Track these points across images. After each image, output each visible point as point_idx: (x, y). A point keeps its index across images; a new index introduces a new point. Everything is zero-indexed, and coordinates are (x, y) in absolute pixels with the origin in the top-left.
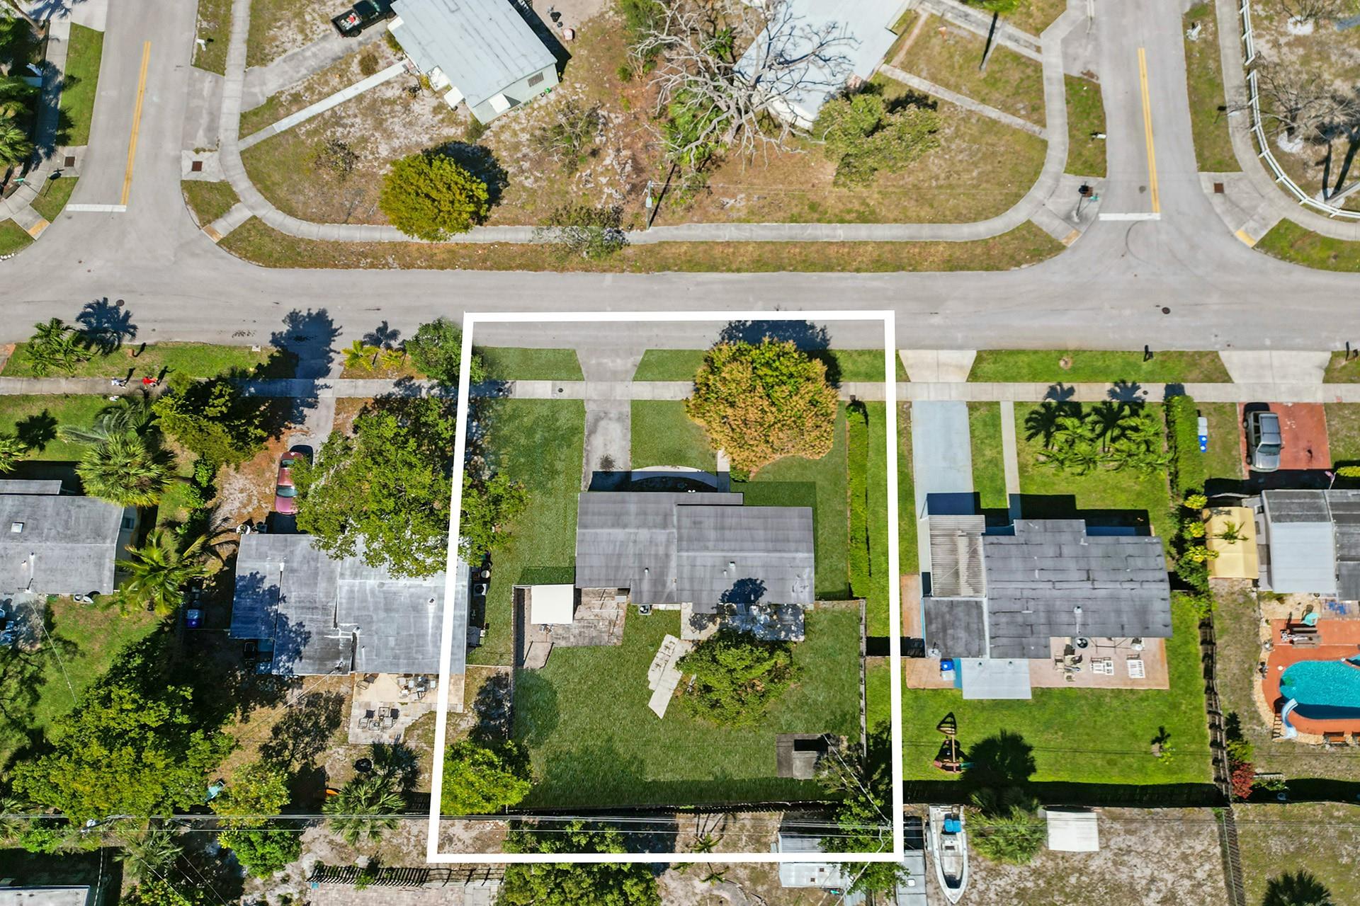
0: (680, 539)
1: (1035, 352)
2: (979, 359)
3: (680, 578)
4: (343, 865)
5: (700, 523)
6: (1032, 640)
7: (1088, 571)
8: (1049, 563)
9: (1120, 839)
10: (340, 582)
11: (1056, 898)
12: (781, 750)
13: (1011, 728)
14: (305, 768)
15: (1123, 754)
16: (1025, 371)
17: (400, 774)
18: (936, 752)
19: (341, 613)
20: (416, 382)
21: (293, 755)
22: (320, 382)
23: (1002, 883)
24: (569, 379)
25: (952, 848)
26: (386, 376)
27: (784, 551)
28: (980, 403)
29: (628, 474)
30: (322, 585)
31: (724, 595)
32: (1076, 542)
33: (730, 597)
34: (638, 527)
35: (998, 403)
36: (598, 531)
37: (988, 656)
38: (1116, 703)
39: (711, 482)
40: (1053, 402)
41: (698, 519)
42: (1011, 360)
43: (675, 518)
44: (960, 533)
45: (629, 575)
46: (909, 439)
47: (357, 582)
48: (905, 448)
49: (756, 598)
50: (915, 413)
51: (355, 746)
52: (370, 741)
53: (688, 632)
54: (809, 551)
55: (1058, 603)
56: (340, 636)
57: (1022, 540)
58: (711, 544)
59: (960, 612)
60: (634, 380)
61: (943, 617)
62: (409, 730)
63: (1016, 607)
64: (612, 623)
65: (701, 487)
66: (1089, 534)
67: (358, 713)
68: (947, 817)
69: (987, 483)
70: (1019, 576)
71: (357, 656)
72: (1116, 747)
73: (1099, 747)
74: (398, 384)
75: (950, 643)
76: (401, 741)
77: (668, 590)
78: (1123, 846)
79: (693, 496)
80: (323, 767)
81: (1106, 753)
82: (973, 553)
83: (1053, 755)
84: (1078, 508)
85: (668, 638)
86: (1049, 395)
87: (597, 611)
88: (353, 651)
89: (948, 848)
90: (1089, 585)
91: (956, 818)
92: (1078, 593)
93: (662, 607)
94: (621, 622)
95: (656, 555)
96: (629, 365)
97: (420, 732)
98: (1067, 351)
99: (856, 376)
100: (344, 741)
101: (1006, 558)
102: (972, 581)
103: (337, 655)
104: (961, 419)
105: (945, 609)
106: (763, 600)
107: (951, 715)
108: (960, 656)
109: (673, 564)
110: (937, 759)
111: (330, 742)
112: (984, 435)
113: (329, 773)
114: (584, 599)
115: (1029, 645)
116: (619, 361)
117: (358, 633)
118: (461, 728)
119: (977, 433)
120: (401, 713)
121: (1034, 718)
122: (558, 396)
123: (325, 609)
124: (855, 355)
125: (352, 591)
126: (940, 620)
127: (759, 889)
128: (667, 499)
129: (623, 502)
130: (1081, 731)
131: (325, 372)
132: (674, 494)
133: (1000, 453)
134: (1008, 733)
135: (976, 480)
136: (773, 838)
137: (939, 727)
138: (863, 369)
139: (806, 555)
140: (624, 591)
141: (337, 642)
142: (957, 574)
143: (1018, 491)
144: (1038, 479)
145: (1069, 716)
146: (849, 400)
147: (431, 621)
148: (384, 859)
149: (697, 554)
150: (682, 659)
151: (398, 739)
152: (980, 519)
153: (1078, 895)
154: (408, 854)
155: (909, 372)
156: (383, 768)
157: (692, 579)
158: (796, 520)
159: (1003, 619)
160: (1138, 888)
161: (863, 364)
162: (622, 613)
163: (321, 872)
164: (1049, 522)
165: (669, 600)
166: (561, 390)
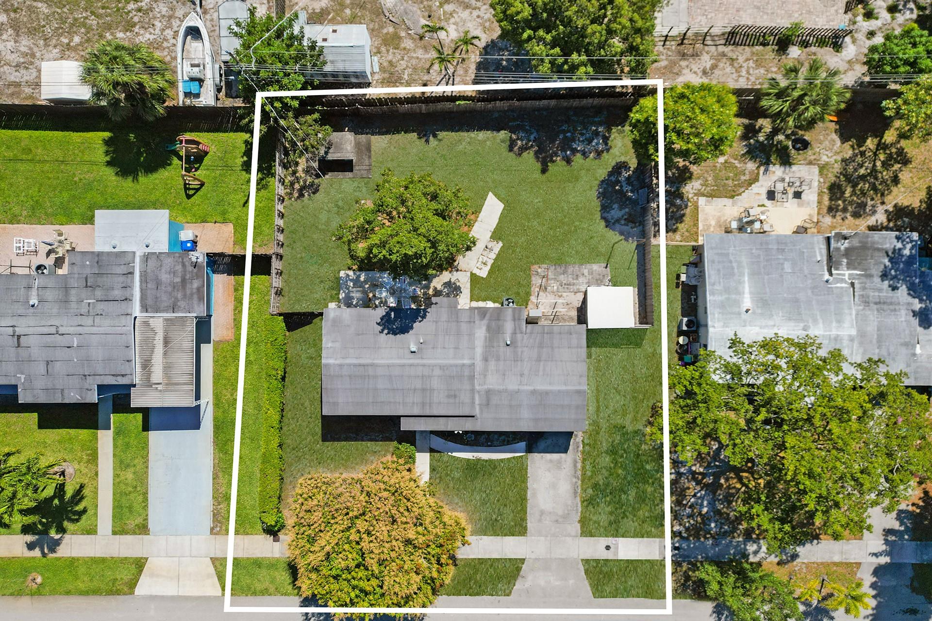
0: (472, 378)
1: (68, 593)
2: (132, 585)
3: (471, 335)
4: (813, 49)
5: (448, 396)
6: (88, 271)
7: (19, 346)
8: (60, 354)
9: (26, 78)
10: (854, 332)
11: (95, 22)
12: (367, 162)
13: (128, 183)
14: (861, 142)
15: (15, 160)
16: (82, 570)
17: (761, 137)
18: (206, 160)
19: (848, 298)
20: (773, 559)
21: (875, 154)
22: (884, 560)
23: (147, 36)
24: (597, 561)
25: (193, 66)
26: (807, 565)
27: (355, 365)
28: (134, 533)
29: (530, 450)
30: (872, 328)
31: (424, 317)
32: (29, 379)
33: (418, 315)
34: (518, 392)
35: (114, 533)
36: (564, 388)
37: (138, 254)
38: (16, 210)
39: (437, 442)
40: (53, 534)
41: (452, 400)
42: (96, 584)
43: (477, 402)
44: (160, 387)
45: (528, 338)
46: (215, 490)
47: (834, 332)
48: (222, 480)
49: (388, 314)
50: (208, 522)
51: (810, 163)
52: (794, 168)
53: (462, 279)
54: (327, 365)
55: (55, 311)
56: (847, 273)
57: (90, 380)
58: (437, 372)
59: (166, 301)
60: (523, 561)
61: (185, 296)
62: (756, 179)
63: (101, 306)
64: (543, 288)
65: (448, 436)
66: (15, 387)
67: (811, 196)
68: (197, 96)
69: (133, 442)
70: (95, 339)
71: (824, 251)
72: (21, 167)
73: (38, 167)
74: (795, 556)
75: (179, 268)
76: (762, 169)
77: (485, 322)
78: (23, 71)
79: (457, 426)
80: (843, 143)
81: (31, 160)
82: (146, 365)
83: (86, 158)
84: (36, 415)
85: (483, 273)
86: (57, 543)
87: (560, 301)
88: (830, 257)
89: (198, 66)
90: (19, 331)
91: (187, 95)
92: (31, 321)
93: (490, 304)
94: (535, 289)
95: (498, 359)
96: (530, 577)
97: (743, 178)
98: (32, 595)
99: (272, 565)
100: (822, 168)
101: (108, 360)
102: (150, 334)
103: (848, 252)
104: (156, 516)
105: (182, 304)
106: (381, 312)
107: (189, 197)
108: (168, 254)
109: (479, 351)
110: (206, 153)
111: (837, 168)
112: (132, 496)
113: (835, 137)
114: (574, 314)
115: (91, 266)
116: (542, 583)
117: (827, 276)
118: (699, 182)
119: (140, 499)
120: (764, 196)
121: (102, 194)
122: (610, 541)
123: (866, 302)
124: (272, 590)
125: (839, 321)
126: (188, 292)
127: (391, 29)
128: (486, 423)
129: (536, 420)
130: (55, 182)
131: (878, 571)
132: (478, 428)
133: (116, 476)
134: (130, 179)
135: (145, 446)
136: (376, 77)
137: (202, 185)
138: (264, 572)
139: (331, 361)
140: (531, 321)
141: (850, 266)
142: (166, 342)
143: (101, 433)
144: (77, 447)
145: (66, 195)
146: (281, 535)
147: (747, 289)
148: (772, 55)
149: (452, 362)
150: (469, 249)
151: (766, 170)
152: (136, 401)
153: (72, 25)
154: (747, 60)
155: (212, 570)
156: (780, 142)
157: (458, 334)
158: (340, 400)
159: (117, 293)
160: (10, 31)
161: (263, 579)
162: (533, 299)
163: (835, 41)
164: (58, 400)
165: (483, 312)
166: (608, 548)
